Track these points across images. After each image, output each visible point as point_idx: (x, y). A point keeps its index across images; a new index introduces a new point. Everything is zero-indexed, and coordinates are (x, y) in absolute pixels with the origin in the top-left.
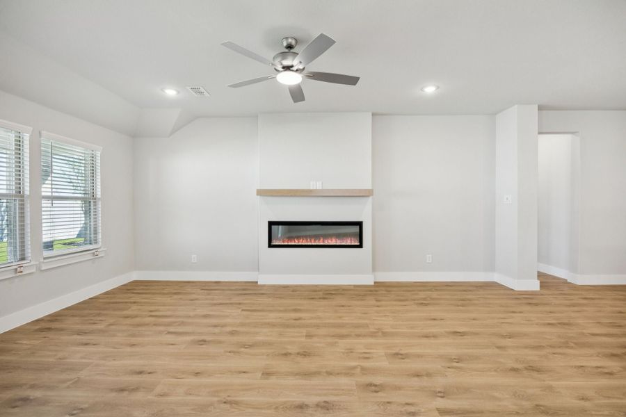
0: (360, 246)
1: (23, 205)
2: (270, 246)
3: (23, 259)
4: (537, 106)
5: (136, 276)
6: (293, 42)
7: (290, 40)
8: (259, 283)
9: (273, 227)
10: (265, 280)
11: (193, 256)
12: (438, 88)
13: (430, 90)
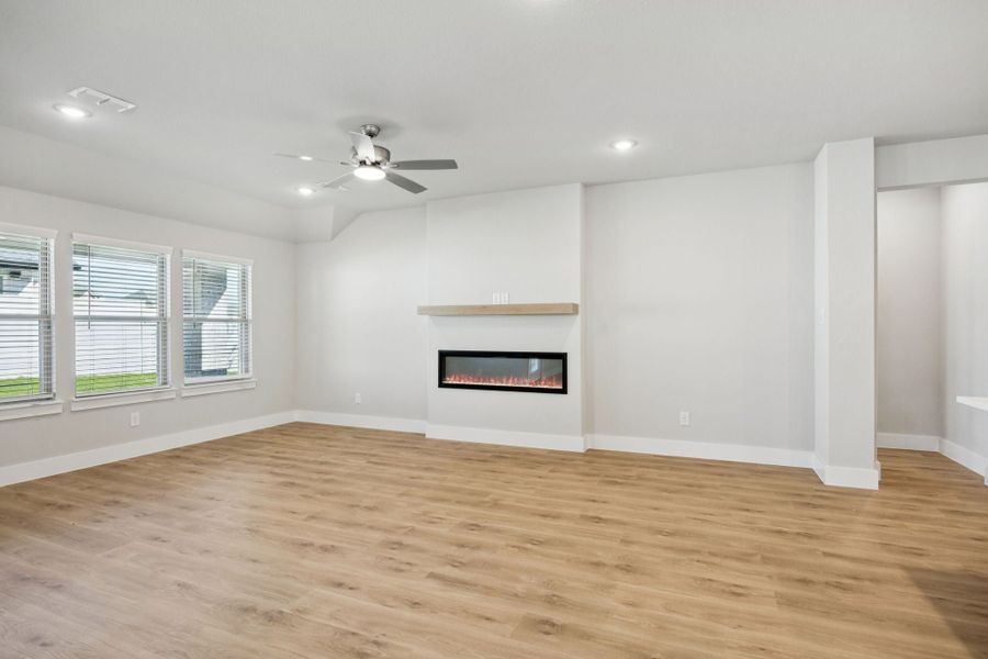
0: (564, 391)
1: (165, 328)
2: (441, 385)
3: (165, 383)
4: (872, 140)
5: (297, 416)
6: (373, 129)
7: (368, 128)
8: (427, 436)
9: (448, 359)
10: (436, 432)
11: (358, 395)
12: (636, 143)
13: (623, 146)
